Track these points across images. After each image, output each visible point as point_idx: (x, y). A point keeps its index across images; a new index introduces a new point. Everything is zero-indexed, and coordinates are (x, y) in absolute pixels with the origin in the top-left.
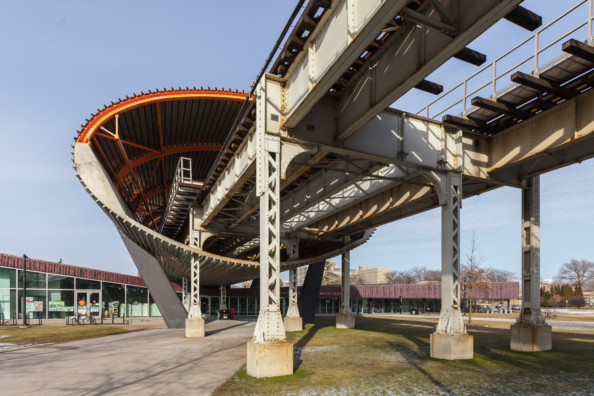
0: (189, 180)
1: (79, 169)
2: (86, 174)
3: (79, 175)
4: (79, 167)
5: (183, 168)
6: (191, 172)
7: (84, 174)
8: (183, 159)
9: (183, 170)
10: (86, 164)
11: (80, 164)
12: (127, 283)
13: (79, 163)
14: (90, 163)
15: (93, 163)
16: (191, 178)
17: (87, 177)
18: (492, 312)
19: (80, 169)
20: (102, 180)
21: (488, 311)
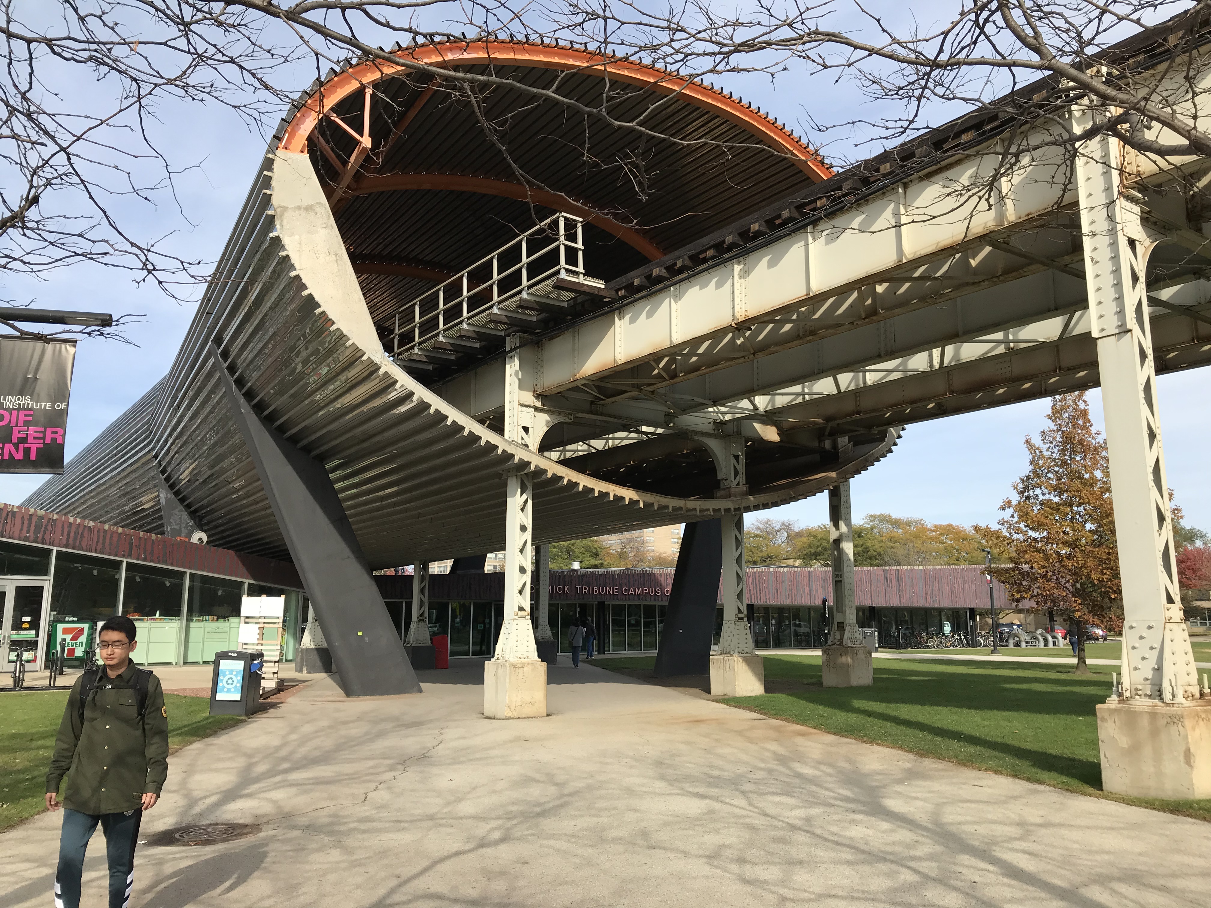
0: (577, 273)
1: (282, 221)
2: (297, 237)
3: (281, 236)
4: (281, 216)
5: (566, 240)
6: (580, 255)
7: (292, 234)
8: (566, 219)
9: (566, 247)
10: (299, 208)
11: (286, 208)
12: (130, 556)
13: (282, 204)
14: (309, 209)
15: (317, 208)
16: (581, 269)
17: (300, 243)
18: (1023, 644)
19: (285, 222)
20: (336, 255)
21: (1011, 642)
